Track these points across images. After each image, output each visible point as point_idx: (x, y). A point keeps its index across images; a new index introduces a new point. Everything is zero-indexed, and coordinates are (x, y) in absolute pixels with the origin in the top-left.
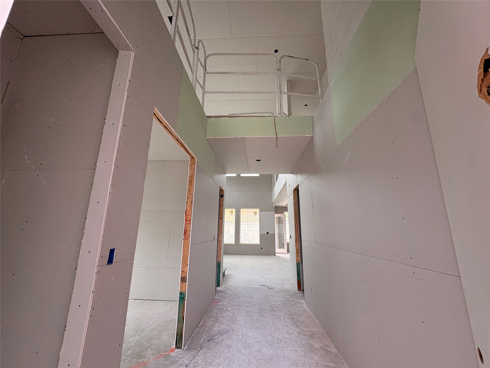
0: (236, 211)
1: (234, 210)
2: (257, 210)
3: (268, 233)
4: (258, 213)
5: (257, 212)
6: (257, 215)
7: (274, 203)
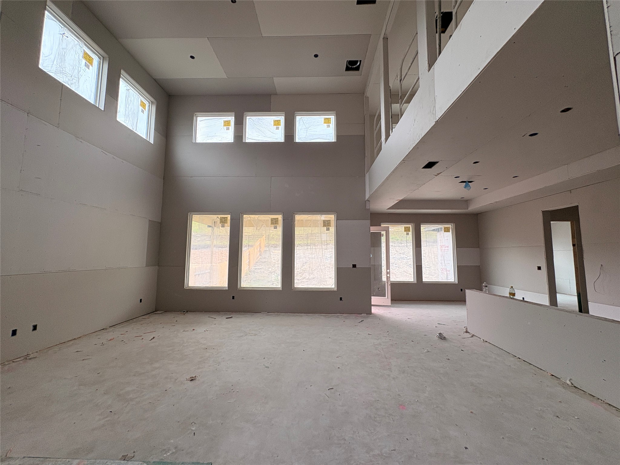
0: (283, 220)
1: (280, 217)
2: (332, 217)
3: (354, 266)
4: (333, 223)
5: (330, 221)
6: (330, 228)
7: (369, 201)
